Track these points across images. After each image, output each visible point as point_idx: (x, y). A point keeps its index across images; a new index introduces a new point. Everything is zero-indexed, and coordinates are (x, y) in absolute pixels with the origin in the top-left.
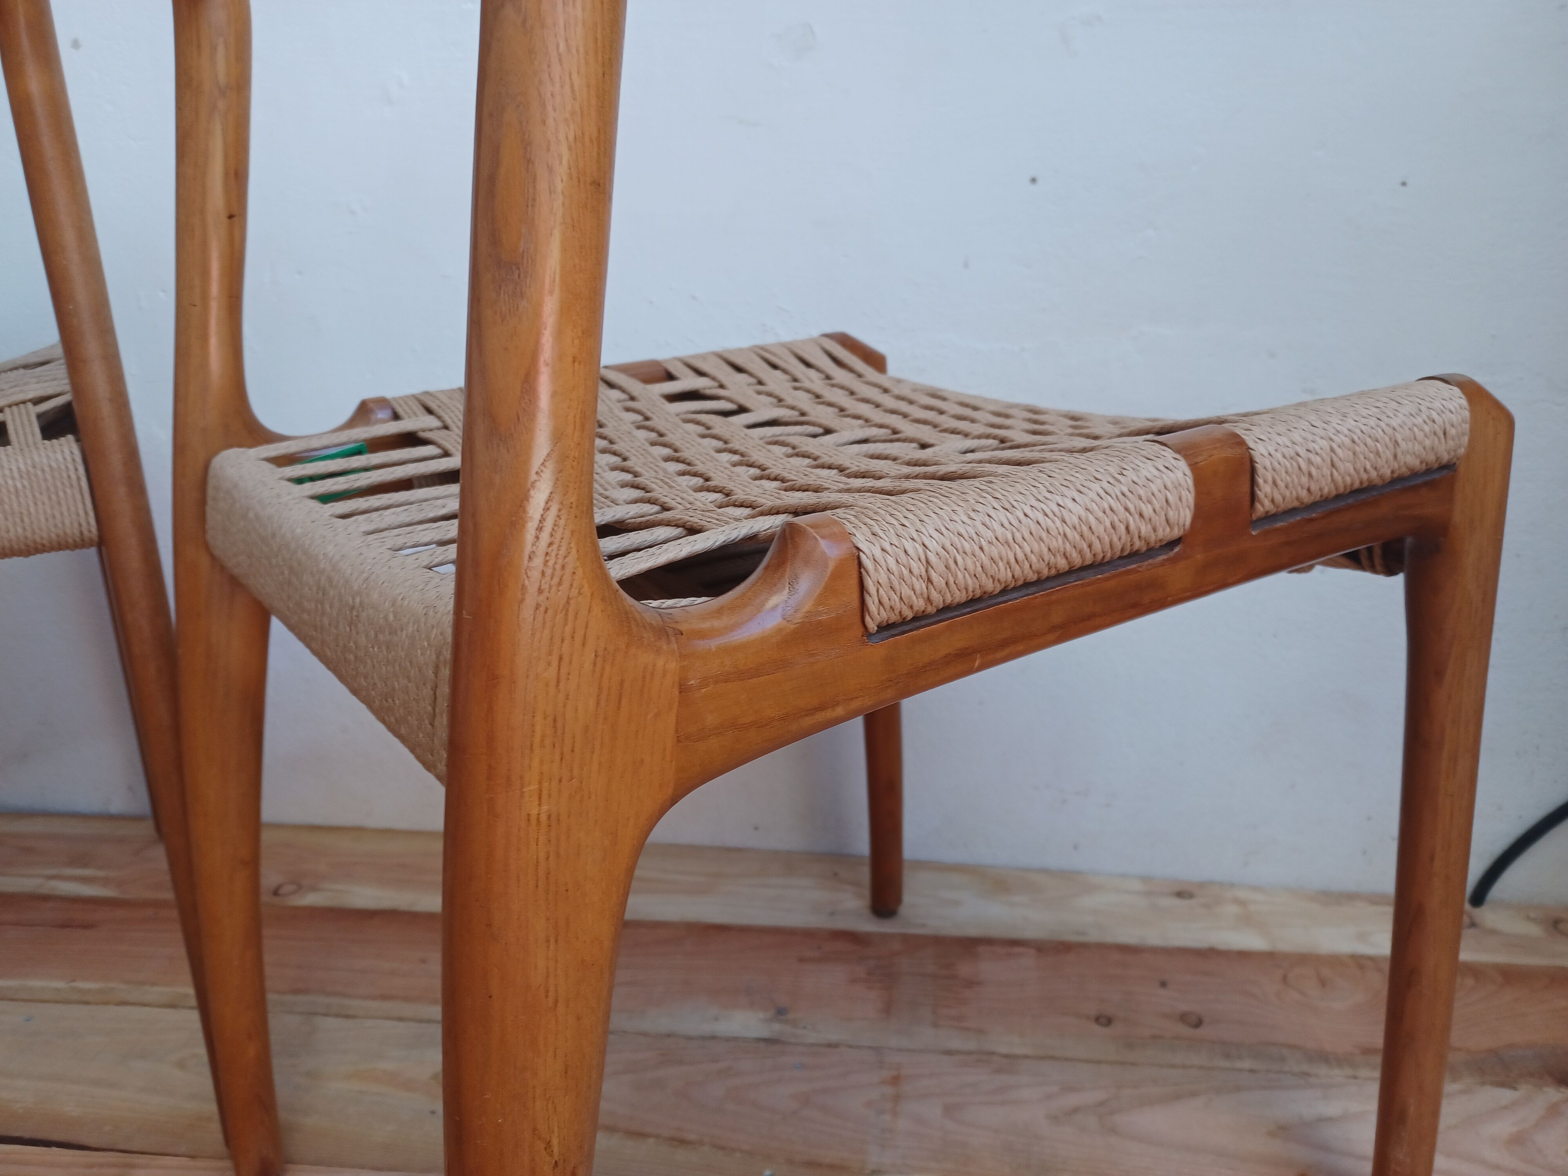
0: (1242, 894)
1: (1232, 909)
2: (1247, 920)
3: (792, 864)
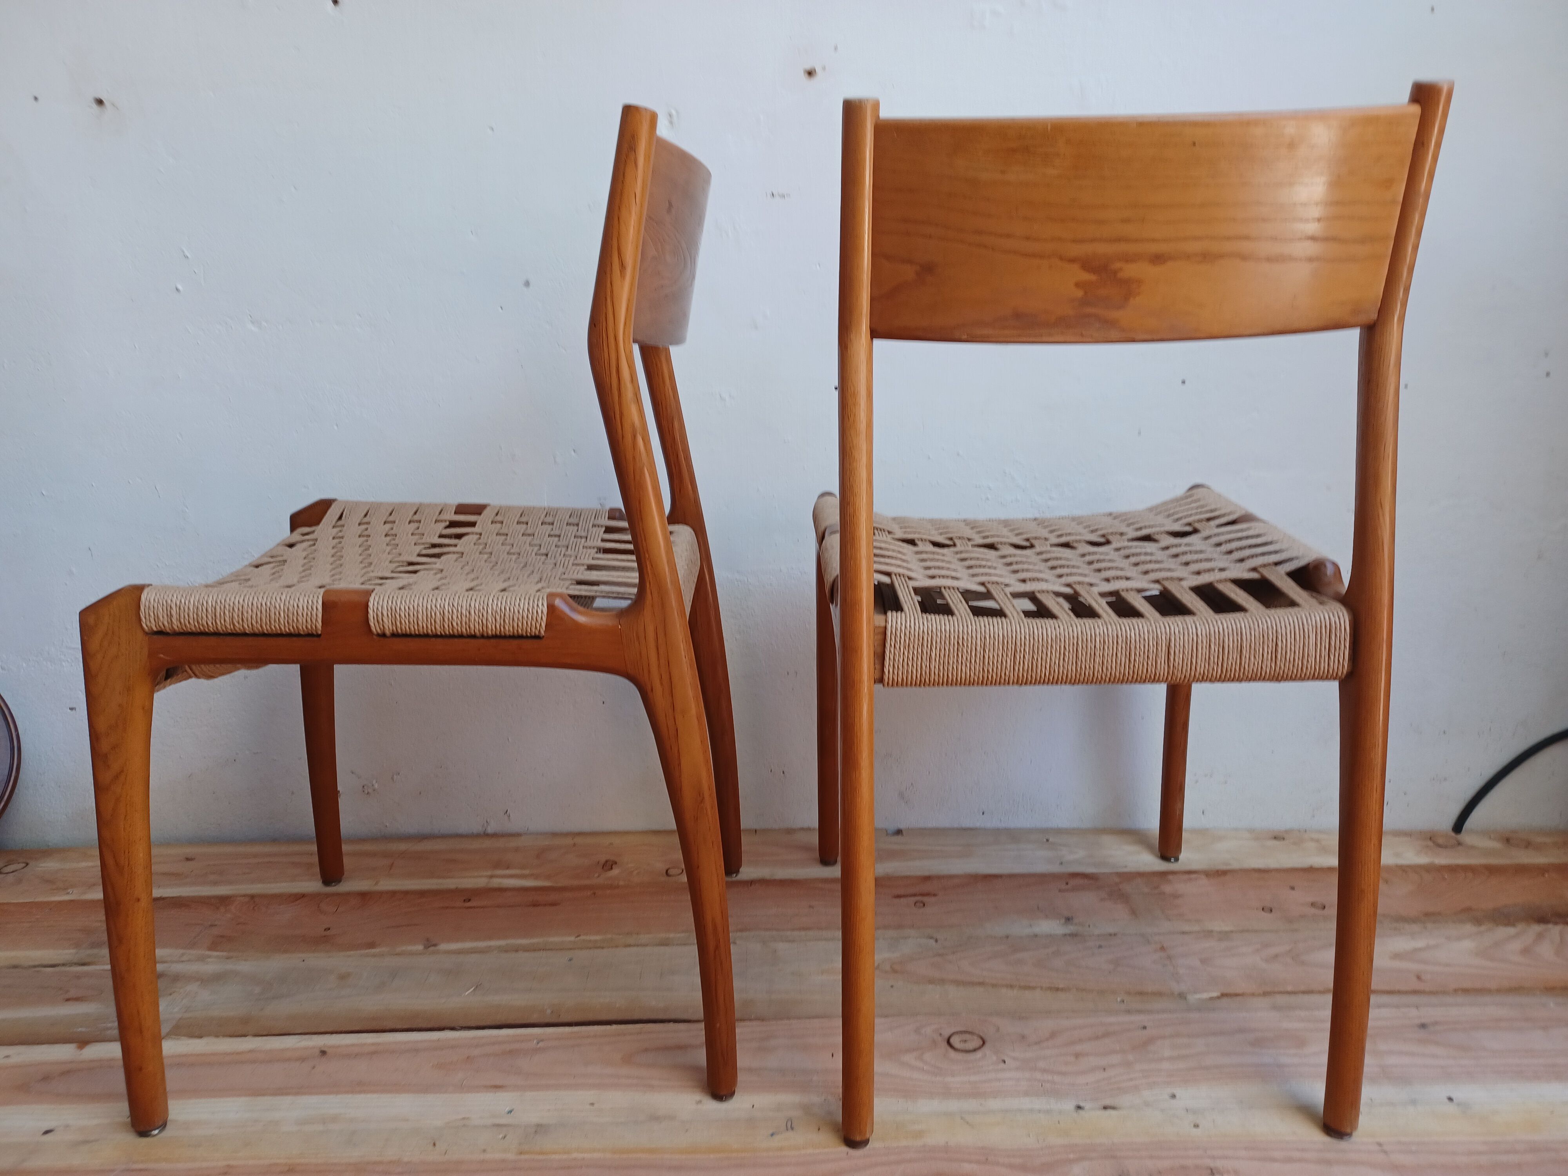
0: (1314, 836)
1: (1313, 844)
2: (1324, 850)
3: (1014, 835)
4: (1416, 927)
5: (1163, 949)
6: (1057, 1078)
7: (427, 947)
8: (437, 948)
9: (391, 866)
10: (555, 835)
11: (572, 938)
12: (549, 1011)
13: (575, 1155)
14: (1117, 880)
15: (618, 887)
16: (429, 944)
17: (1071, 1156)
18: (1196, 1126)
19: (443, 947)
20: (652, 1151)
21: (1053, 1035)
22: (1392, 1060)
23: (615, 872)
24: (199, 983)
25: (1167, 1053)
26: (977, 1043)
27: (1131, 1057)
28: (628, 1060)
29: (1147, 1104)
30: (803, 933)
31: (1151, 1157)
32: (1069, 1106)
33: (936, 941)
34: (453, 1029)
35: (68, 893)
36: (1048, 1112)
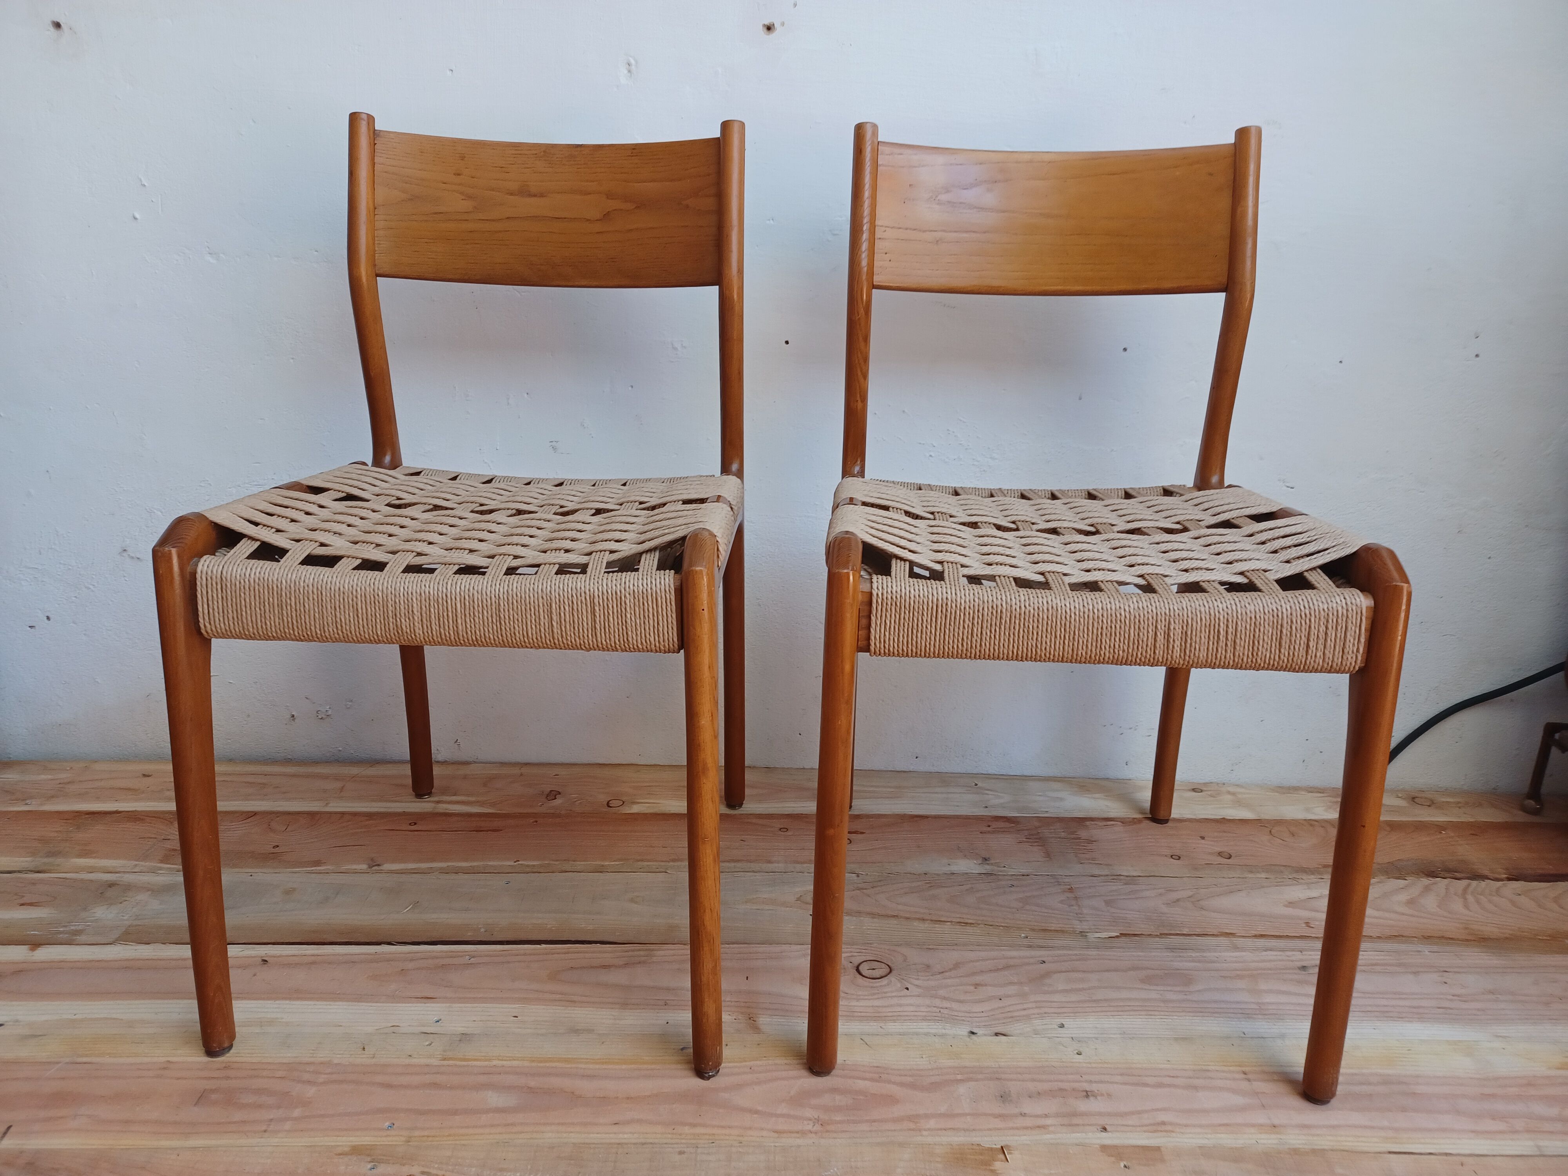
0: (1231, 789)
1: (1229, 797)
2: (1239, 803)
3: (945, 779)
4: (1313, 878)
5: (1071, 890)
6: (955, 1005)
7: (370, 867)
8: (381, 868)
9: (342, 789)
10: (503, 764)
11: (512, 863)
12: (482, 930)
13: (495, 1063)
14: (1037, 824)
15: (559, 816)
16: (374, 864)
17: (959, 1077)
18: (1079, 1054)
19: (387, 867)
20: (567, 1060)
21: (957, 966)
22: (1269, 998)
23: (558, 801)
24: (150, 893)
25: (1061, 987)
26: (884, 970)
27: (1026, 989)
28: (554, 977)
29: (1036, 1032)
30: (732, 864)
31: (1033, 1080)
32: (963, 1031)
33: (858, 876)
34: (389, 944)
35: (27, 804)
36: (942, 1036)
